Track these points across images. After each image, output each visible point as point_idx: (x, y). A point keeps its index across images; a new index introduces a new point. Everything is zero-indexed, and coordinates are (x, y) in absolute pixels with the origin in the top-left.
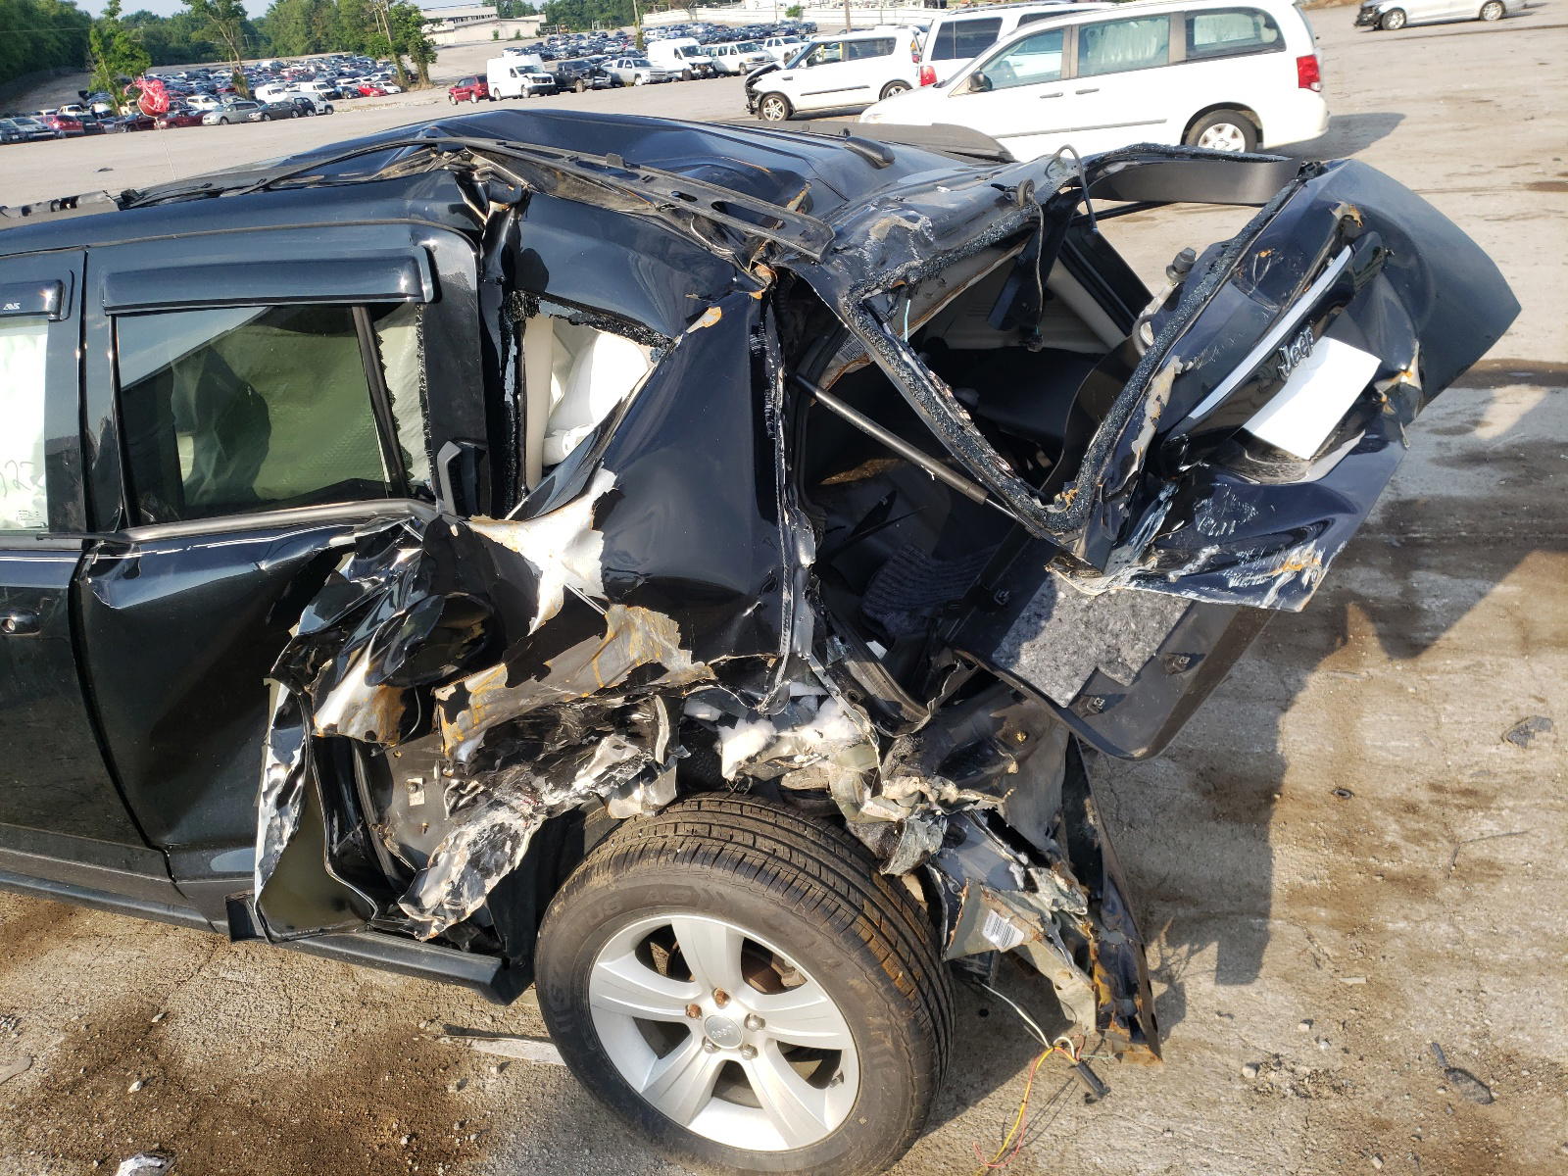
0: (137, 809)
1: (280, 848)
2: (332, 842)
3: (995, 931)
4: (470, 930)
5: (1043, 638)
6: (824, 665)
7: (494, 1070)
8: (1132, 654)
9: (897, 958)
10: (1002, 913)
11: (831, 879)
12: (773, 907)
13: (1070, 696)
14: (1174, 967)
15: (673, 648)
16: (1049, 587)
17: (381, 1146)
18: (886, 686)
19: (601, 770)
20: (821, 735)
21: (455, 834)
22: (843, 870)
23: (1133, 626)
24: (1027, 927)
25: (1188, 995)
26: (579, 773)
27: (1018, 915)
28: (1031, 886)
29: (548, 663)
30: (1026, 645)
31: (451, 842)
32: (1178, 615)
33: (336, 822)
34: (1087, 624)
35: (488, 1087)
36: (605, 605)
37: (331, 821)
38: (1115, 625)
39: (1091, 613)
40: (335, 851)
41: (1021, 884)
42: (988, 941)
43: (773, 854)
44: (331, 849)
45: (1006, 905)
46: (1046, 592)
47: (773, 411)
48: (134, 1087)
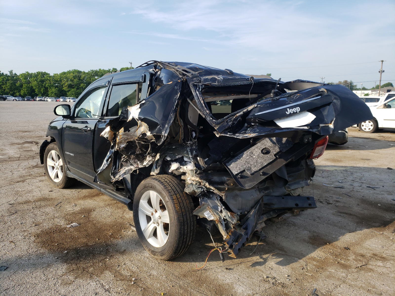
0: (95, 163)
1: (104, 168)
2: (112, 170)
3: (207, 214)
4: (129, 194)
5: (236, 163)
6: (192, 156)
7: (131, 231)
8: (254, 170)
9: (179, 205)
10: (211, 212)
11: (173, 188)
12: (161, 189)
13: (236, 173)
14: (269, 259)
15: (148, 131)
16: (243, 154)
17: (107, 234)
18: (203, 163)
19: (147, 162)
20: (187, 168)
21: (124, 168)
22: (177, 188)
23: (255, 164)
24: (215, 217)
25: (267, 263)
26: (144, 162)
27: (215, 214)
28: (221, 212)
29: (130, 129)
30: (233, 163)
31: (123, 169)
32: (266, 164)
33: (114, 167)
34: (246, 162)
35: (129, 233)
36: (138, 120)
37: (113, 167)
38: (252, 163)
39: (248, 160)
40: (112, 172)
41: (219, 211)
42: (204, 215)
43: (166, 182)
44: (112, 171)
45: (213, 211)
46: (241, 155)
47: (176, 98)
48: (83, 216)
